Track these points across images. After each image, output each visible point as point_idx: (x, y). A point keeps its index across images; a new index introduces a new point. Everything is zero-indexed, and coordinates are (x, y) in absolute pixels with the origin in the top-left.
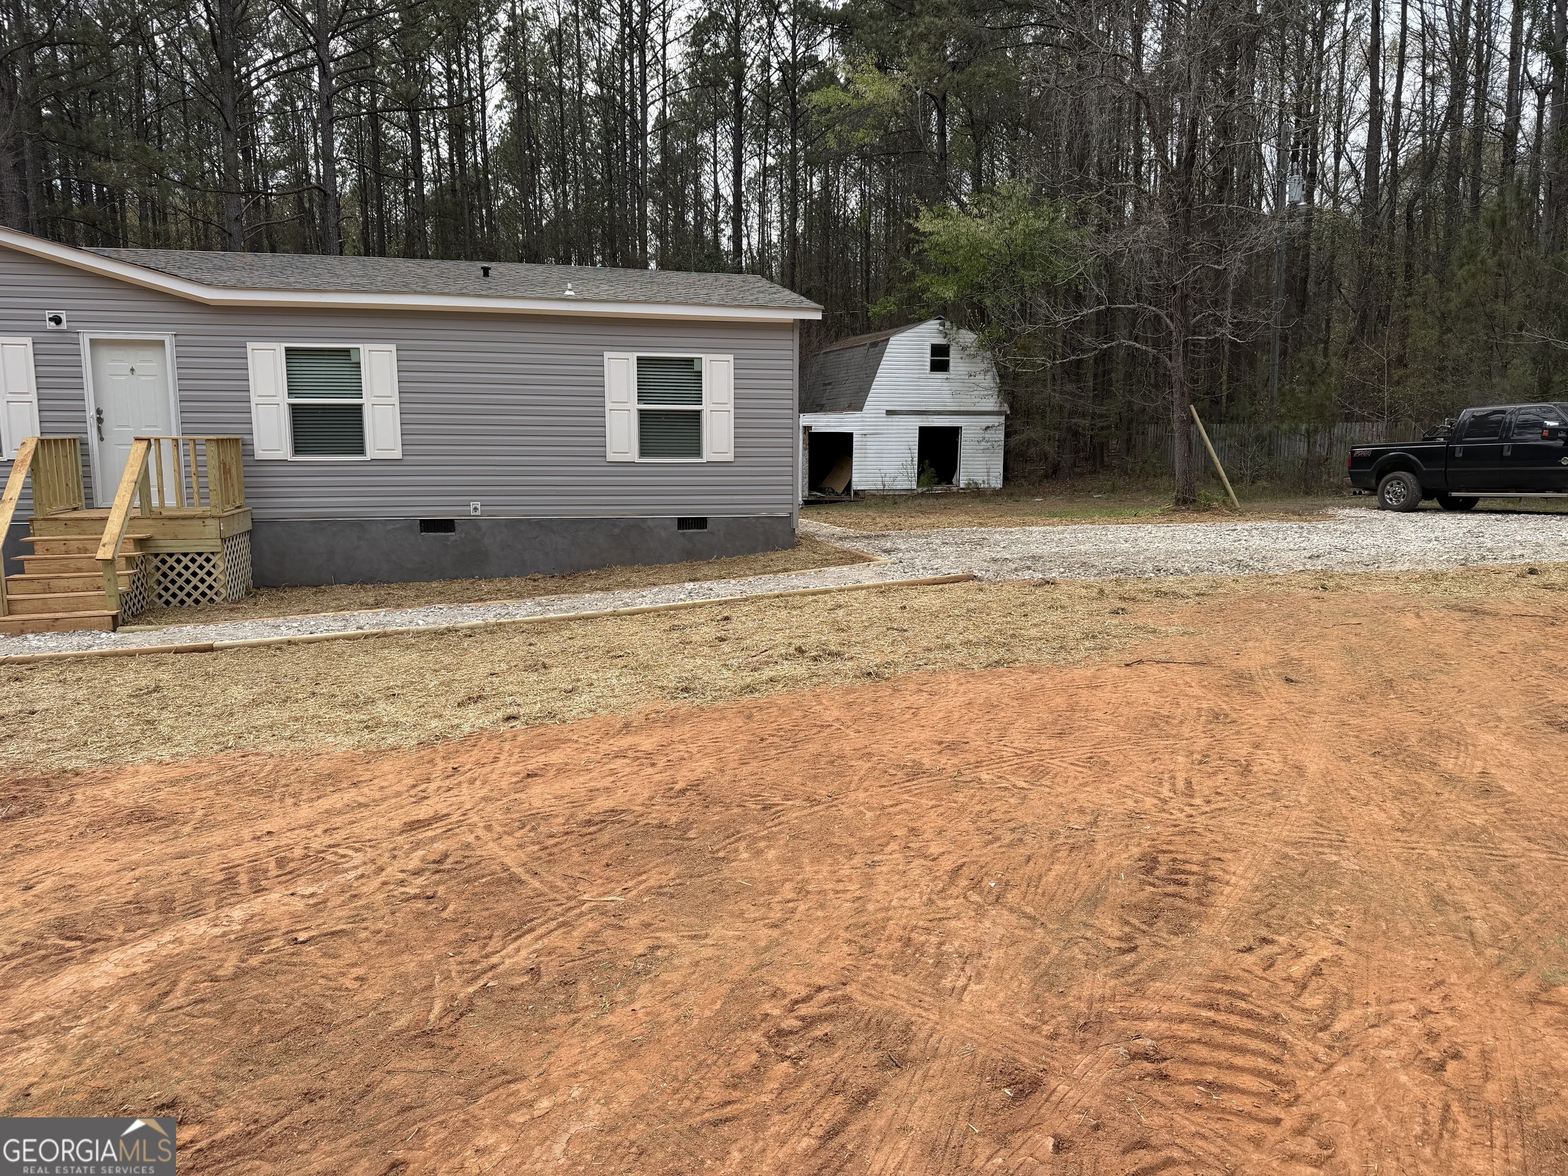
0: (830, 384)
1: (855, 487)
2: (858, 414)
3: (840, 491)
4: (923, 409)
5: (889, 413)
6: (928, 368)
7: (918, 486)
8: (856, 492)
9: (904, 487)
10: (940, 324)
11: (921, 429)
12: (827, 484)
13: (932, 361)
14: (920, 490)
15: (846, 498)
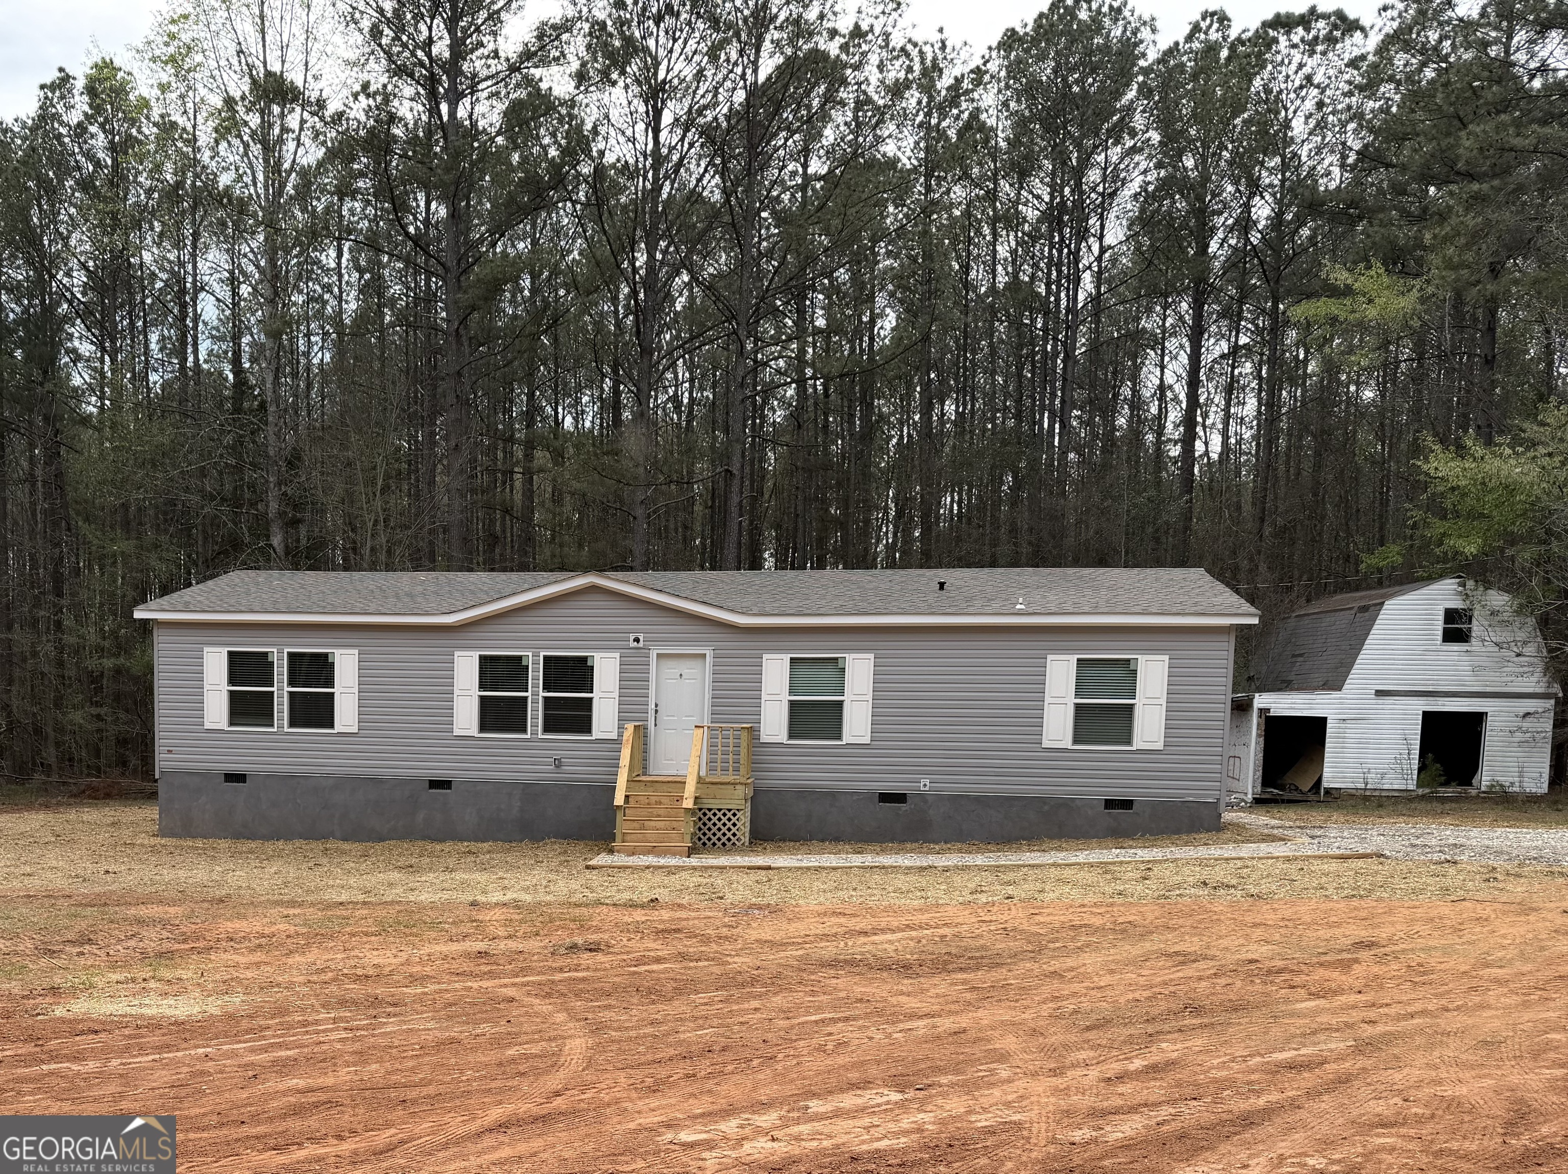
0: (1301, 655)
1: (1325, 784)
2: (1336, 694)
3: (1305, 788)
4: (1431, 689)
5: (1380, 693)
6: (1440, 638)
7: (1418, 786)
8: (1328, 791)
9: (1396, 787)
10: (1459, 584)
11: (1426, 714)
12: (1288, 779)
13: (1445, 629)
14: (1420, 791)
15: (1312, 797)
